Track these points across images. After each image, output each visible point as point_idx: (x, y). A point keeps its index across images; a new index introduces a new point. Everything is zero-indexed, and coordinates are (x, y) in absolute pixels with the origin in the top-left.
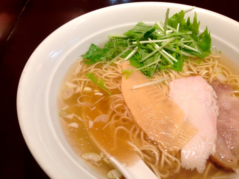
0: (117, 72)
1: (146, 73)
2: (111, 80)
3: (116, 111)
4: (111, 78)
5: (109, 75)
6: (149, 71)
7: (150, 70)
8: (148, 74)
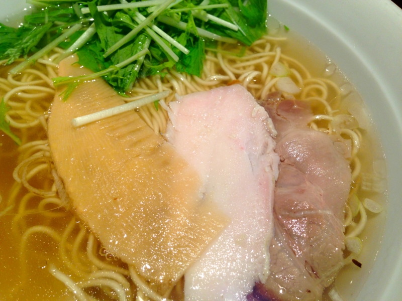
0: (46, 85)
1: (114, 84)
2: (27, 105)
3: (27, 185)
4: (29, 99)
5: (24, 91)
6: (122, 79)
7: (123, 76)
8: (119, 85)
